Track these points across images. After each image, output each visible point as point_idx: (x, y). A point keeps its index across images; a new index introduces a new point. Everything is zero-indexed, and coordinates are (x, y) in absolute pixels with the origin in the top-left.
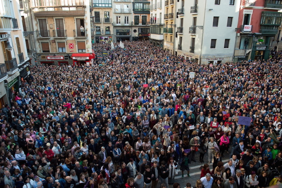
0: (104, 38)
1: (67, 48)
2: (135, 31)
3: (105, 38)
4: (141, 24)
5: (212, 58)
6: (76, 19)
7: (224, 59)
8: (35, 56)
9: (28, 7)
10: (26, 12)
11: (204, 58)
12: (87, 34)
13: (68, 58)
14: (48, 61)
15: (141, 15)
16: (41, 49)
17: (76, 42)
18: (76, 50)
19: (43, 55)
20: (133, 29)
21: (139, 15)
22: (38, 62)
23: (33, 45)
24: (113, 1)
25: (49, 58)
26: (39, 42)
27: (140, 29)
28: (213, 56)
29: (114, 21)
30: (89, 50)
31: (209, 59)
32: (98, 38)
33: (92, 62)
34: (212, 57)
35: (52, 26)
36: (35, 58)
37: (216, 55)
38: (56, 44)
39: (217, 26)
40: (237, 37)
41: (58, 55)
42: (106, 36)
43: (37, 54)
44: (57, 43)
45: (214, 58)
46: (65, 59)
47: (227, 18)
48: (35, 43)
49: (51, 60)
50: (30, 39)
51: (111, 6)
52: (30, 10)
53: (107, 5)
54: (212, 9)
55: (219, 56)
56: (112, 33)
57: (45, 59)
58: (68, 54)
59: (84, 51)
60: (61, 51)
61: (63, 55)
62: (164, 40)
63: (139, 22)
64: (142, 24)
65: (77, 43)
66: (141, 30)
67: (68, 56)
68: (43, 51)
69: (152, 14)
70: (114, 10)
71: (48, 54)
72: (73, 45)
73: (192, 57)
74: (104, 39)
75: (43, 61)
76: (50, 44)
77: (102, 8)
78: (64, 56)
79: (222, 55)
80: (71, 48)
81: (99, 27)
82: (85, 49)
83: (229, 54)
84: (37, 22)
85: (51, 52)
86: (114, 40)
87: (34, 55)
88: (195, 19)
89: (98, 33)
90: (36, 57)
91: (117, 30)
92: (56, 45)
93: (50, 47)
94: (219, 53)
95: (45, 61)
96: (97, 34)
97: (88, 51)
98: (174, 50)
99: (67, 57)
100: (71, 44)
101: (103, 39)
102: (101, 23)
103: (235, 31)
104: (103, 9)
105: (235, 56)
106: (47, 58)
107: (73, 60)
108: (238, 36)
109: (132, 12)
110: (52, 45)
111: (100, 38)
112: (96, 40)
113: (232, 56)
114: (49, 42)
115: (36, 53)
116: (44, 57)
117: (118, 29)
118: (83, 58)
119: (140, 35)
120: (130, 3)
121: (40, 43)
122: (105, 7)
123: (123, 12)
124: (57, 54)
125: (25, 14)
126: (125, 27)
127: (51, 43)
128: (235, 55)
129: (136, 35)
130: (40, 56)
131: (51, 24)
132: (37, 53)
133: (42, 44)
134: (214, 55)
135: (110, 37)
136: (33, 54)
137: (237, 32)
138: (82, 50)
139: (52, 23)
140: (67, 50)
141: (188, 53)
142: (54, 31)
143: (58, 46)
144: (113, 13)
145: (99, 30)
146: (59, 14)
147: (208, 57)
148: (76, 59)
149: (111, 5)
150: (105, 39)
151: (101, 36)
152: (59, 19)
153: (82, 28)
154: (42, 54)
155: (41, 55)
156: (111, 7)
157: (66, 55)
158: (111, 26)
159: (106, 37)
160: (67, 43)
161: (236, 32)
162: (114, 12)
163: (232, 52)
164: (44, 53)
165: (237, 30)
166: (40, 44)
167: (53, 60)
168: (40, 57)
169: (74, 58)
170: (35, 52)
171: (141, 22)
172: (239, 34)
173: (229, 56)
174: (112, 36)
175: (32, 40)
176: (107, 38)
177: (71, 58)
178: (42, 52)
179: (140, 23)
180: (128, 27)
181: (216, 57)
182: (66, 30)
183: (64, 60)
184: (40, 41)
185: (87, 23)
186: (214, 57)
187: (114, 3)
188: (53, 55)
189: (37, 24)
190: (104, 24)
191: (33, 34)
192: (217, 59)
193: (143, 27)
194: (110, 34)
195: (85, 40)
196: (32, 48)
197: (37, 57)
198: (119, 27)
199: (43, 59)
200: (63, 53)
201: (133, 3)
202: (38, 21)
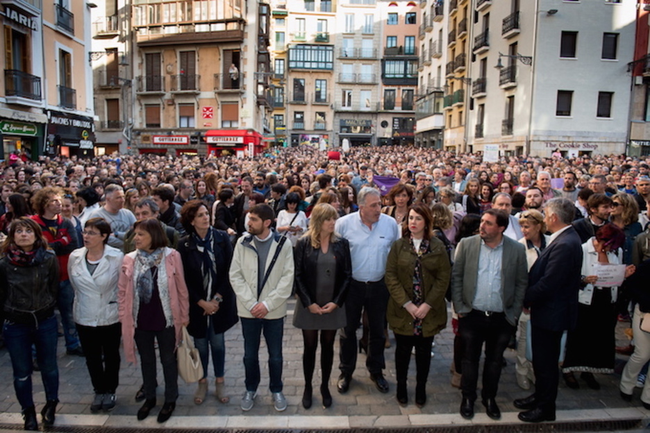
0: (310, 137)
1: (198, 118)
2: (384, 124)
3: (313, 138)
4: (400, 108)
5: (563, 142)
6: (224, 50)
7: (599, 148)
8: (129, 135)
9: (127, 29)
10: (122, 40)
11: (539, 141)
12: (243, 85)
13: (199, 141)
14: (156, 146)
15: (399, 89)
16: (142, 120)
17: (219, 103)
18: (216, 122)
19: (145, 134)
20: (381, 119)
21: (396, 88)
22: (133, 150)
23: (127, 110)
24: (338, 57)
25: (157, 140)
26: (141, 105)
27: (396, 120)
28: (564, 137)
29: (336, 100)
30: (245, 123)
31: (553, 143)
32: (298, 138)
33: (250, 151)
34: (561, 139)
35: (171, 68)
36: (129, 139)
37: (574, 134)
38: (175, 108)
39: (574, 57)
40: (635, 89)
41: (177, 133)
42: (316, 132)
43: (133, 130)
44: (177, 106)
45: (568, 144)
46: (192, 143)
47: (602, 35)
48: (132, 106)
49: (161, 144)
50: (123, 98)
51: (331, 67)
52: (132, 35)
53: (322, 65)
54: (557, 11)
55: (584, 137)
56: (330, 127)
57: (148, 142)
58: (199, 131)
59: (234, 125)
60: (184, 124)
61: (187, 133)
62: (444, 127)
63: (396, 104)
64: (403, 109)
65: (220, 106)
66: (399, 121)
67: (198, 137)
68: (147, 125)
69: (422, 77)
70: (337, 77)
71: (156, 131)
72: (212, 111)
73: (507, 146)
74: (310, 139)
75: (144, 146)
76: (164, 108)
77: (311, 71)
78: (189, 137)
79: (590, 135)
80: (208, 116)
81: (302, 113)
82: (237, 121)
83: (614, 134)
84: (142, 60)
85: (162, 126)
86: (333, 144)
87: (127, 132)
88: (514, 46)
89: (298, 125)
90: (131, 138)
91: (341, 120)
92: (175, 112)
93: (162, 114)
94: (583, 130)
95: (148, 146)
96: (295, 127)
97: (243, 123)
98: (466, 144)
99: (196, 138)
100: (208, 109)
101: (308, 140)
102: (305, 105)
103: (628, 71)
104: (313, 74)
105: (630, 141)
106: (153, 139)
107: (208, 146)
108: (636, 85)
109: (379, 81)
110: (168, 111)
111: (300, 136)
112: (292, 141)
113: (625, 140)
114: (161, 103)
115: (132, 128)
116: (146, 138)
117: (344, 117)
118: (231, 139)
119: (396, 134)
120: (376, 62)
121: (144, 107)
122: (318, 68)
123: (357, 82)
124: (176, 130)
125: (120, 43)
126: (360, 115)
127: (166, 105)
128: (631, 138)
129: (387, 133)
130: (139, 134)
131: (169, 64)
132: (134, 128)
133: (146, 108)
134: (569, 135)
135: (326, 137)
136: (125, 130)
137: (633, 72)
138: (231, 122)
139: (173, 61)
140: (197, 123)
141: (498, 138)
142: (174, 78)
143: (180, 113)
144: (337, 83)
145: (301, 120)
146: (188, 39)
147: (550, 139)
148: (215, 142)
149: (331, 64)
150: (314, 140)
151: (303, 132)
152: (187, 52)
153: (234, 70)
154: (143, 131)
155: (142, 134)
156: (332, 69)
157: (193, 134)
158: (328, 112)
159: (316, 136)
160: (198, 105)
161: (630, 74)
162: (337, 81)
163: (622, 129)
164: (149, 129)
165: (634, 67)
166: (141, 109)
167: (166, 146)
168: (140, 137)
169: (210, 140)
170: (130, 127)
171: (401, 104)
172: (639, 80)
173: (615, 141)
174: (329, 133)
175: (127, 100)
176: (318, 139)
177: (203, 141)
178: (144, 126)
179: (398, 106)
180: (367, 115)
181: (575, 139)
182: (199, 77)
183: (190, 144)
184: (143, 102)
185: (246, 59)
186: (566, 139)
187: (338, 61)
188: (165, 133)
189: (142, 63)
190: (314, 107)
191: (130, 87)
192: (578, 146)
193: (404, 116)
194: (325, 130)
195: (238, 99)
196: (126, 118)
197: (133, 137)
198: (348, 115)
199: (145, 142)
200: (189, 129)
201: (382, 60)
202: (144, 57)
